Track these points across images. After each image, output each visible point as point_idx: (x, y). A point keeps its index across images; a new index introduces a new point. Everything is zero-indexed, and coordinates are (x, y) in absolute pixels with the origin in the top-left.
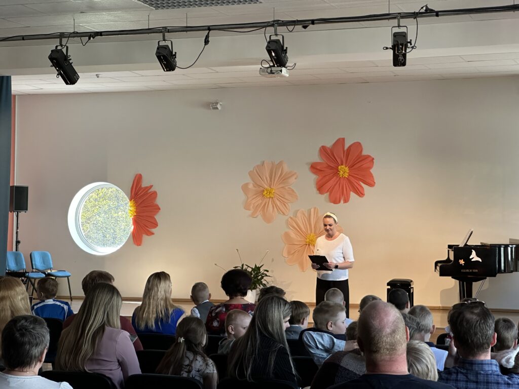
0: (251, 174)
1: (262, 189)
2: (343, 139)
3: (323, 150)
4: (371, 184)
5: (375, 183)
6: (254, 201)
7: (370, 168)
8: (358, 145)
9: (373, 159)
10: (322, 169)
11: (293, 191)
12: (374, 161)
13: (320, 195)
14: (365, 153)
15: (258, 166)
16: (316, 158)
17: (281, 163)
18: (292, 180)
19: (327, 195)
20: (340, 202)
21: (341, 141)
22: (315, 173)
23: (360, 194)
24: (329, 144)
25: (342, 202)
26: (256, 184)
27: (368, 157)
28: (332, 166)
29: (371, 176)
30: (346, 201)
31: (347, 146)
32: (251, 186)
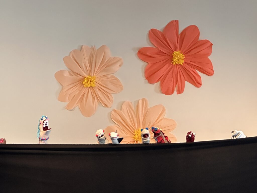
0: (66, 60)
1: (80, 77)
2: (177, 22)
3: (153, 34)
4: (209, 73)
5: (213, 71)
6: (70, 92)
7: (209, 54)
8: (193, 29)
9: (212, 44)
10: (152, 55)
11: (117, 79)
12: (212, 46)
13: (149, 85)
14: (202, 37)
15: (74, 51)
16: (145, 43)
17: (103, 48)
18: (116, 67)
19: (157, 85)
20: (173, 92)
21: (174, 24)
22: (143, 60)
23: (197, 83)
24: (160, 27)
25: (175, 92)
26: (73, 72)
27: (206, 42)
28: (164, 51)
29: (210, 63)
30: (180, 91)
31: (181, 30)
32: (66, 74)
